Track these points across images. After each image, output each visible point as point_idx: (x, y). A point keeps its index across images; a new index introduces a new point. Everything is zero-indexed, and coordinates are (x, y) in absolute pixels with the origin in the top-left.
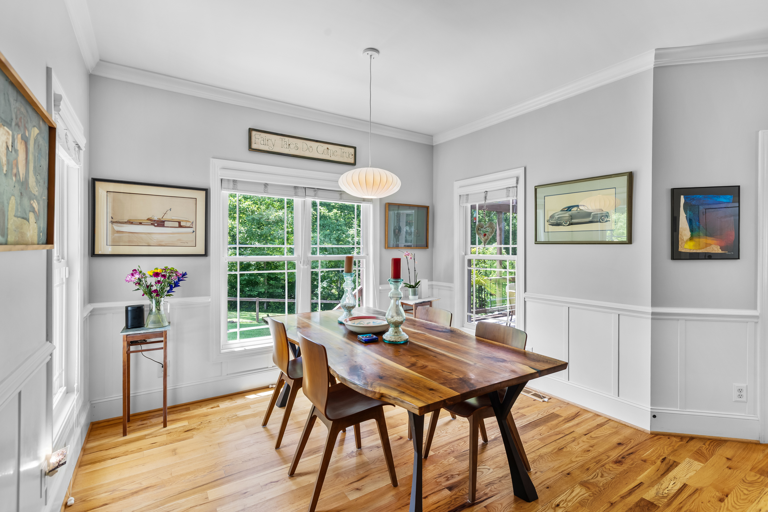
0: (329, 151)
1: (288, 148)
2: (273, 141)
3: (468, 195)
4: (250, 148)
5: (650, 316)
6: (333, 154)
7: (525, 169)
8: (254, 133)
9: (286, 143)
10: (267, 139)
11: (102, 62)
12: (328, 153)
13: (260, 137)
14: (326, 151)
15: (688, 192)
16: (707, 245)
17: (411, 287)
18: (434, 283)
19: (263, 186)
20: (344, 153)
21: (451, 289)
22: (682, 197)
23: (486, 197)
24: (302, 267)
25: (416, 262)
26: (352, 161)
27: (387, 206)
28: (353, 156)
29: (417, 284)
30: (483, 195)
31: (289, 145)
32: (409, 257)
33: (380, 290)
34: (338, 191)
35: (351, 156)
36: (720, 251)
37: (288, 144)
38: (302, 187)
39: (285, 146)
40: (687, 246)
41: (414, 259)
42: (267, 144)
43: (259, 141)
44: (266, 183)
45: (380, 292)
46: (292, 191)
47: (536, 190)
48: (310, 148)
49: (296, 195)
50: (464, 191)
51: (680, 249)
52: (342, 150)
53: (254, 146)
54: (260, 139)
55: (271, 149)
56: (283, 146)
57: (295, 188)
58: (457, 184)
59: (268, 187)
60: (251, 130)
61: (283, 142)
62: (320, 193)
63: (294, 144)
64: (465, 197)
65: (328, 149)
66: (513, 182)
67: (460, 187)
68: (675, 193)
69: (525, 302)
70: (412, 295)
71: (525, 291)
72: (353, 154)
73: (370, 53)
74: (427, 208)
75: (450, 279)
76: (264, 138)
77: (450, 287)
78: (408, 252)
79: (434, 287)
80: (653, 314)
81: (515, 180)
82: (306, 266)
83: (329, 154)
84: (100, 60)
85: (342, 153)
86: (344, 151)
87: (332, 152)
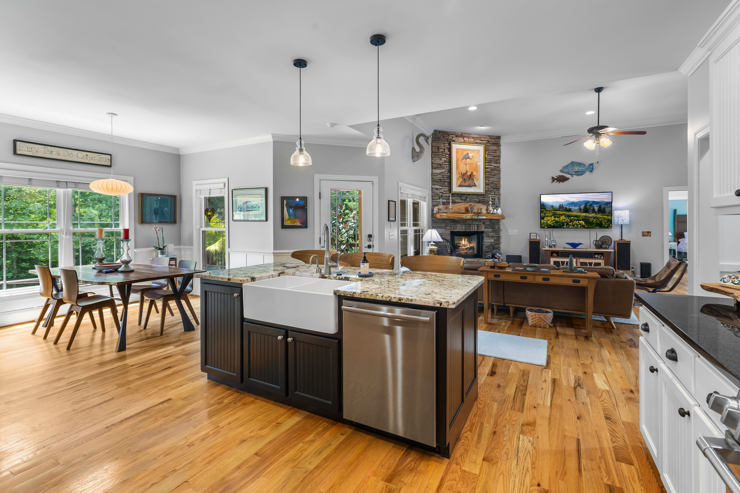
0: (88, 157)
1: (50, 154)
2: (37, 149)
3: (201, 190)
4: (15, 153)
5: (273, 255)
6: (92, 159)
7: (228, 179)
8: (18, 143)
9: (48, 150)
10: (30, 148)
13: (24, 146)
14: (85, 157)
15: (287, 198)
16: (295, 222)
17: (160, 249)
18: (181, 247)
19: (28, 180)
21: (191, 250)
22: (285, 200)
23: (210, 193)
24: (64, 236)
25: (164, 232)
26: (109, 164)
27: (140, 195)
28: (110, 161)
29: (164, 247)
30: (209, 191)
32: (157, 229)
33: (135, 252)
35: (108, 161)
36: (300, 225)
37: (50, 151)
38: (63, 181)
39: (48, 153)
40: (287, 223)
41: (162, 231)
42: (31, 151)
43: (22, 148)
44: (30, 179)
45: (135, 254)
46: (56, 184)
47: (232, 191)
48: (70, 154)
49: (58, 186)
50: (198, 187)
51: (285, 224)
53: (18, 152)
54: (24, 148)
55: (34, 155)
56: (46, 152)
57: (57, 182)
58: (195, 183)
59: (32, 181)
60: (15, 141)
61: (46, 150)
62: (80, 185)
63: (56, 151)
64: (199, 191)
65: (87, 155)
66: (222, 186)
67: (196, 185)
68: (283, 198)
69: (229, 253)
70: (160, 254)
71: (229, 248)
72: (110, 159)
73: (111, 115)
74: (175, 197)
75: (191, 243)
76: (28, 147)
77: (191, 249)
79: (182, 249)
80: (273, 253)
81: (223, 184)
82: (68, 236)
83: (88, 159)
85: (100, 158)
86: (101, 157)
87: (90, 157)
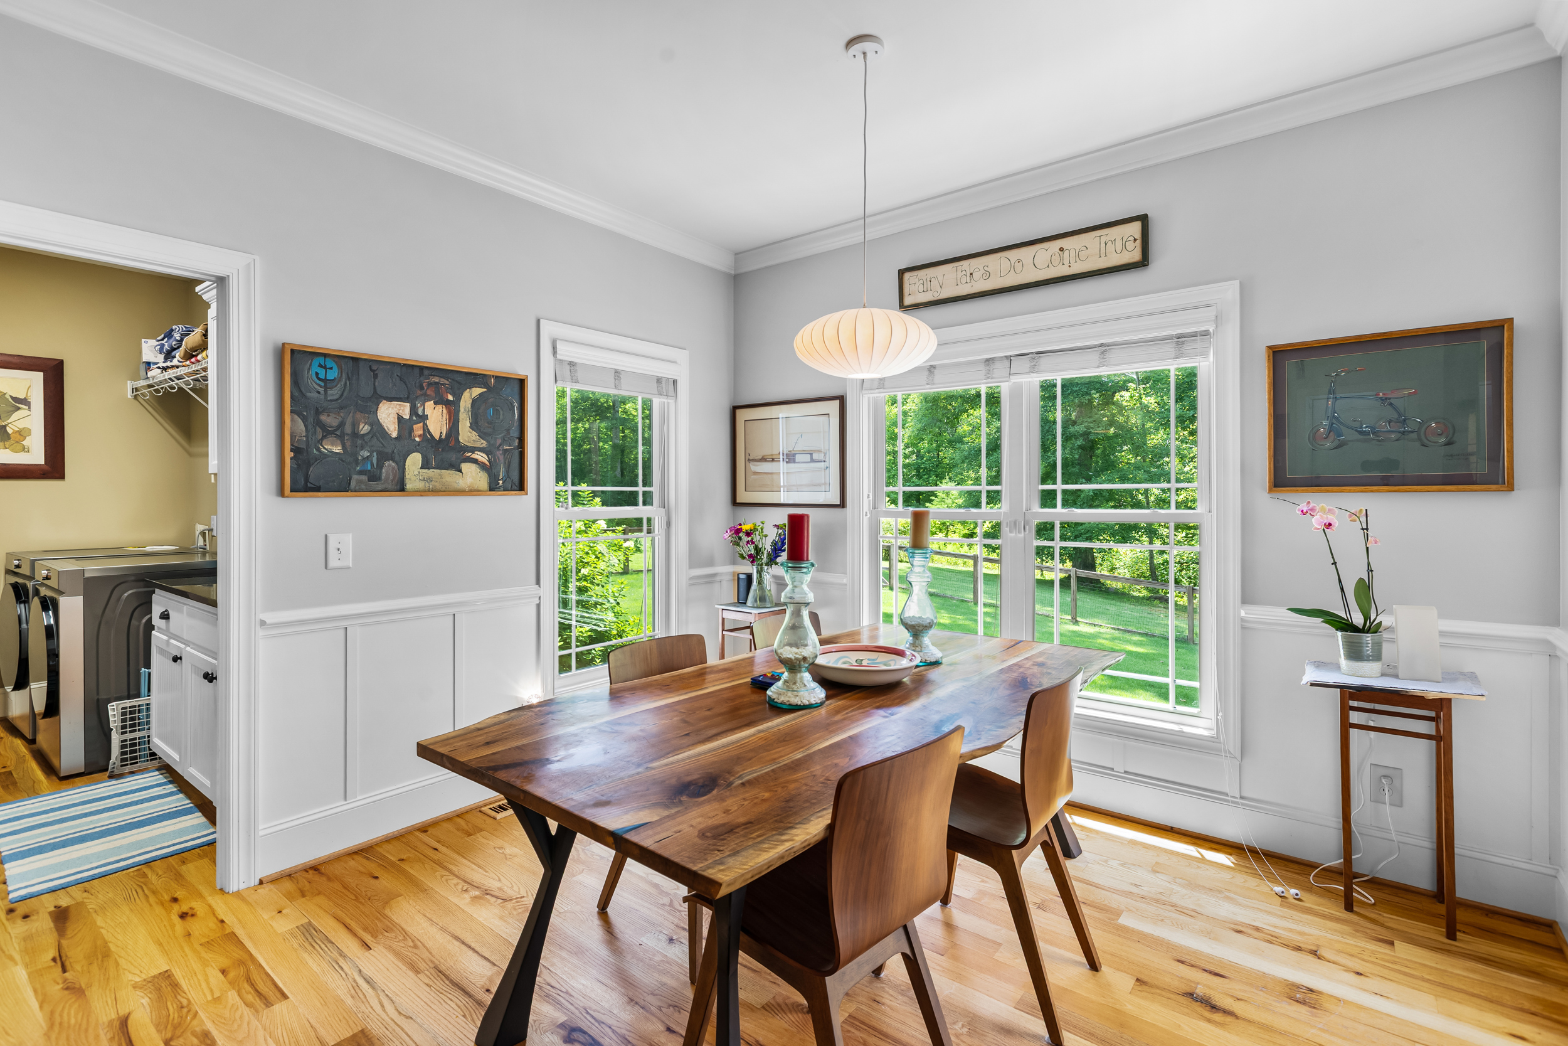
0: (1066, 253)
1: (968, 281)
2: (940, 278)
4: (903, 306)
6: (1078, 256)
8: (907, 276)
9: (964, 272)
10: (931, 279)
11: (739, 255)
12: (1062, 259)
13: (918, 281)
14: (1056, 258)
17: (1347, 625)
19: (927, 373)
20: (1109, 244)
26: (1137, 256)
27: (1270, 357)
28: (1139, 242)
31: (971, 274)
33: (1242, 620)
34: (1094, 347)
35: (1130, 245)
37: (968, 275)
38: (1002, 357)
39: (964, 280)
42: (929, 289)
43: (918, 289)
44: (932, 366)
48: (1016, 264)
49: (1006, 375)
52: (1103, 239)
53: (908, 300)
54: (919, 285)
55: (938, 297)
56: (959, 281)
57: (989, 361)
59: (935, 371)
60: (902, 273)
61: (959, 272)
62: (1045, 361)
63: (981, 268)
65: (1061, 249)
72: (1140, 235)
73: (857, 48)
76: (926, 278)
78: (1312, 505)
83: (1066, 262)
84: (736, 254)
85: (1103, 245)
86: (1108, 238)
87: (1073, 253)
